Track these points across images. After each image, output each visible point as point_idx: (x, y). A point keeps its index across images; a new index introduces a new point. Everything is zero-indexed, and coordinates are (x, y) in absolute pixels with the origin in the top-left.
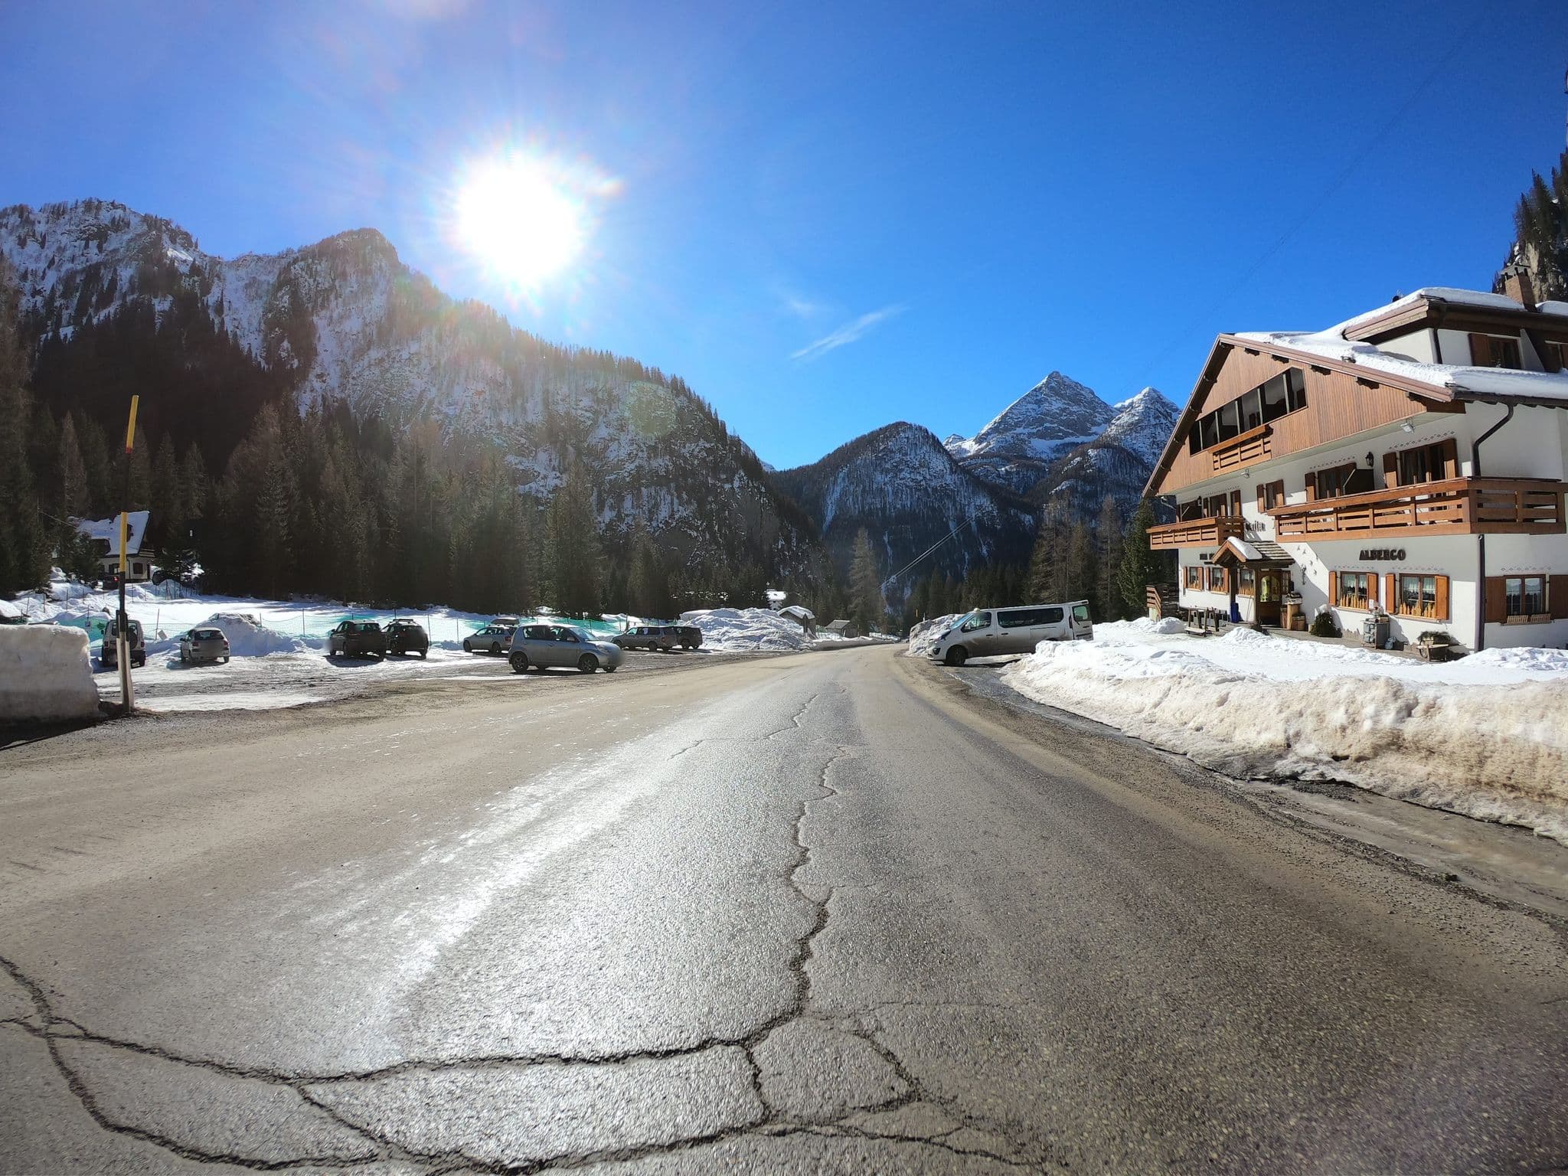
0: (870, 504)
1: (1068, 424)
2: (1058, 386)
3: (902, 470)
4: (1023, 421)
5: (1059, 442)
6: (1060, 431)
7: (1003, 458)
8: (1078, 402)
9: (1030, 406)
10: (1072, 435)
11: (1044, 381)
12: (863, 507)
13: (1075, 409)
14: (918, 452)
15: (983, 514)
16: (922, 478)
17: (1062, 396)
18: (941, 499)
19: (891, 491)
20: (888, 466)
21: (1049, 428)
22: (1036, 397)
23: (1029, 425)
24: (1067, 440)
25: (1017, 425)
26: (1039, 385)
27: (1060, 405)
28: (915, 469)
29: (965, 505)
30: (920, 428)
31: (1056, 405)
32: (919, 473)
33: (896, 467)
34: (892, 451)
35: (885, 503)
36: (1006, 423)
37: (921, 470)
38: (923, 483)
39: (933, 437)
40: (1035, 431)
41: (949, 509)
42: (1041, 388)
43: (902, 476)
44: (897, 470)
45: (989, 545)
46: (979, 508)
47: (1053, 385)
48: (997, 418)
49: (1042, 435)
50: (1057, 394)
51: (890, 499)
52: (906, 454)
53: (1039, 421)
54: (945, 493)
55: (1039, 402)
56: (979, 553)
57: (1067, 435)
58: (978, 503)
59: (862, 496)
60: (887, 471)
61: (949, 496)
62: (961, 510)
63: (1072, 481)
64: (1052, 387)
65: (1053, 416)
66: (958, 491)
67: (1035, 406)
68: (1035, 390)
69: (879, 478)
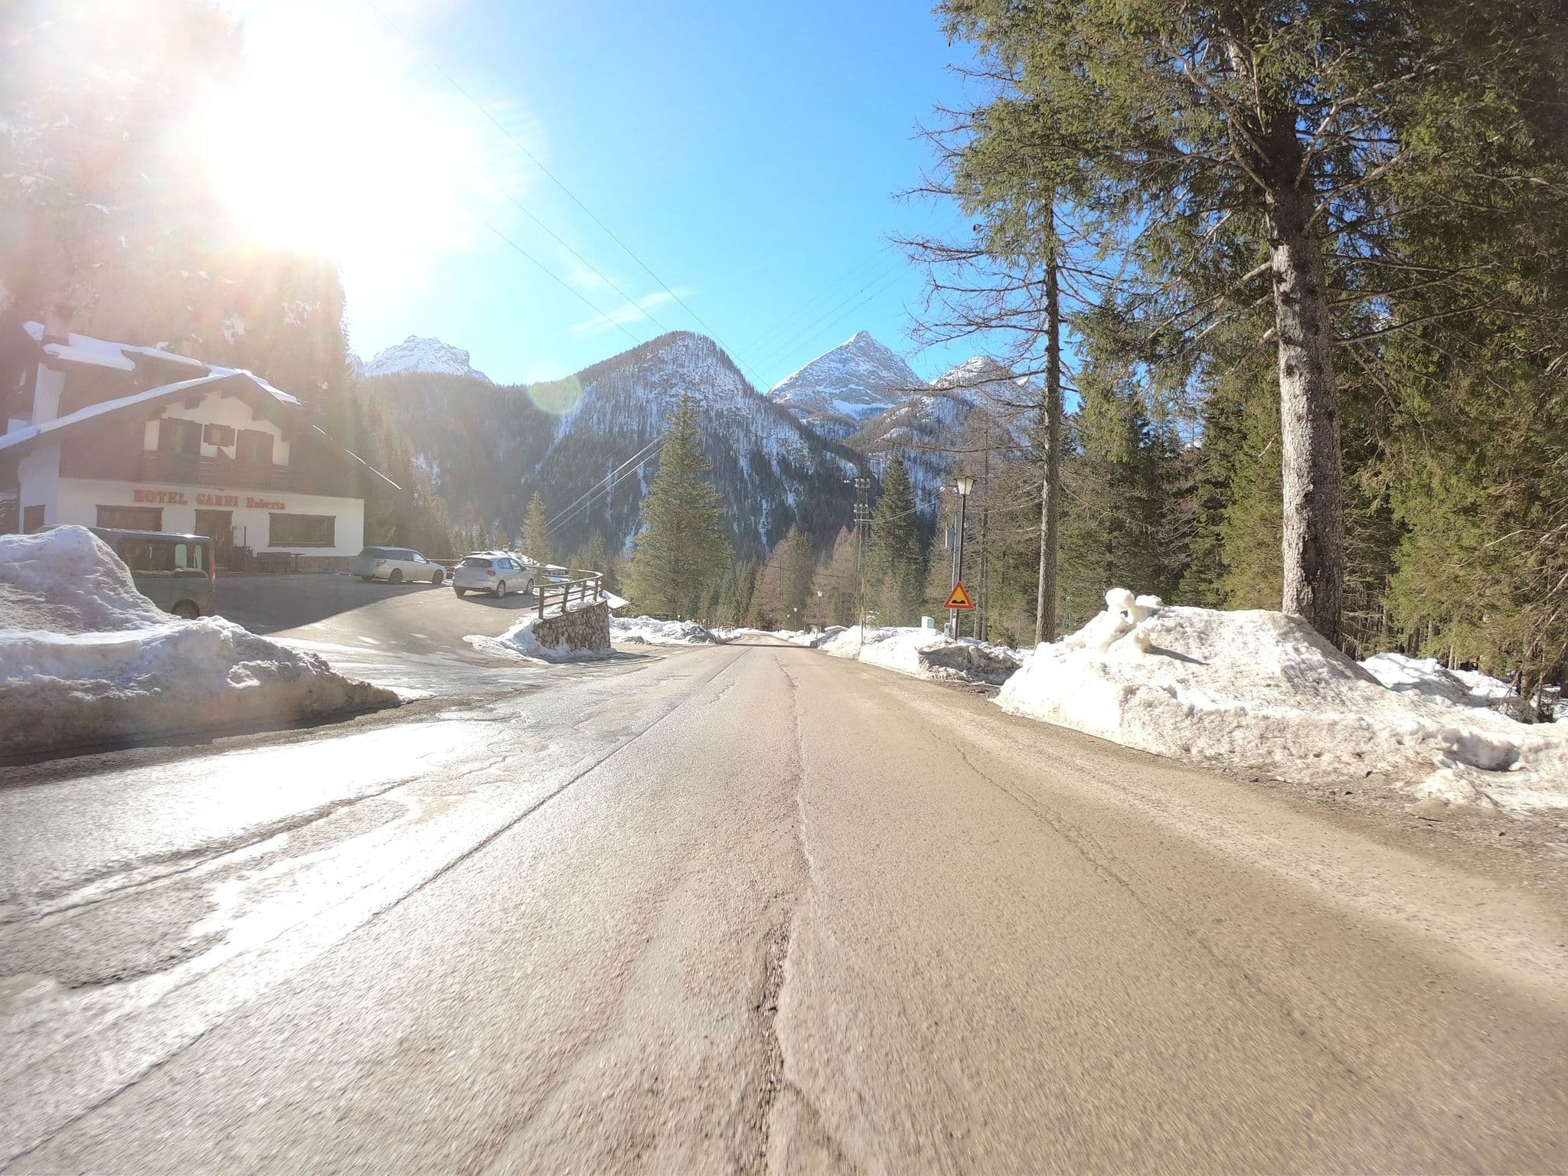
0: (621, 426)
1: (875, 388)
2: (865, 346)
3: (676, 385)
4: (825, 380)
5: (866, 406)
6: (867, 394)
7: (802, 410)
8: (888, 368)
9: (833, 365)
10: (881, 401)
11: (852, 339)
12: (611, 430)
13: (884, 374)
14: (700, 364)
15: (788, 452)
16: (702, 397)
17: (871, 359)
18: (728, 426)
19: (654, 411)
20: (655, 379)
21: (855, 390)
22: (841, 355)
23: (831, 384)
24: (874, 405)
25: (818, 382)
26: (846, 343)
27: (868, 367)
28: (694, 385)
29: (762, 438)
30: (706, 339)
31: (864, 367)
32: (699, 390)
33: (666, 381)
34: (663, 361)
35: (645, 424)
36: (804, 379)
37: (702, 387)
38: (704, 403)
39: (722, 352)
40: (837, 391)
41: (738, 440)
42: (847, 346)
43: (673, 392)
44: (667, 384)
45: (797, 491)
46: (784, 442)
47: (862, 344)
48: (795, 374)
49: (846, 398)
50: (865, 355)
51: (654, 420)
52: (682, 366)
53: (842, 381)
54: (735, 420)
55: (844, 362)
56: (782, 503)
57: (874, 400)
58: (781, 436)
59: (612, 413)
60: (653, 385)
61: (739, 424)
62: (756, 442)
63: (905, 429)
64: (861, 347)
65: (859, 377)
66: (753, 418)
67: (840, 366)
68: (841, 348)
69: (640, 392)
